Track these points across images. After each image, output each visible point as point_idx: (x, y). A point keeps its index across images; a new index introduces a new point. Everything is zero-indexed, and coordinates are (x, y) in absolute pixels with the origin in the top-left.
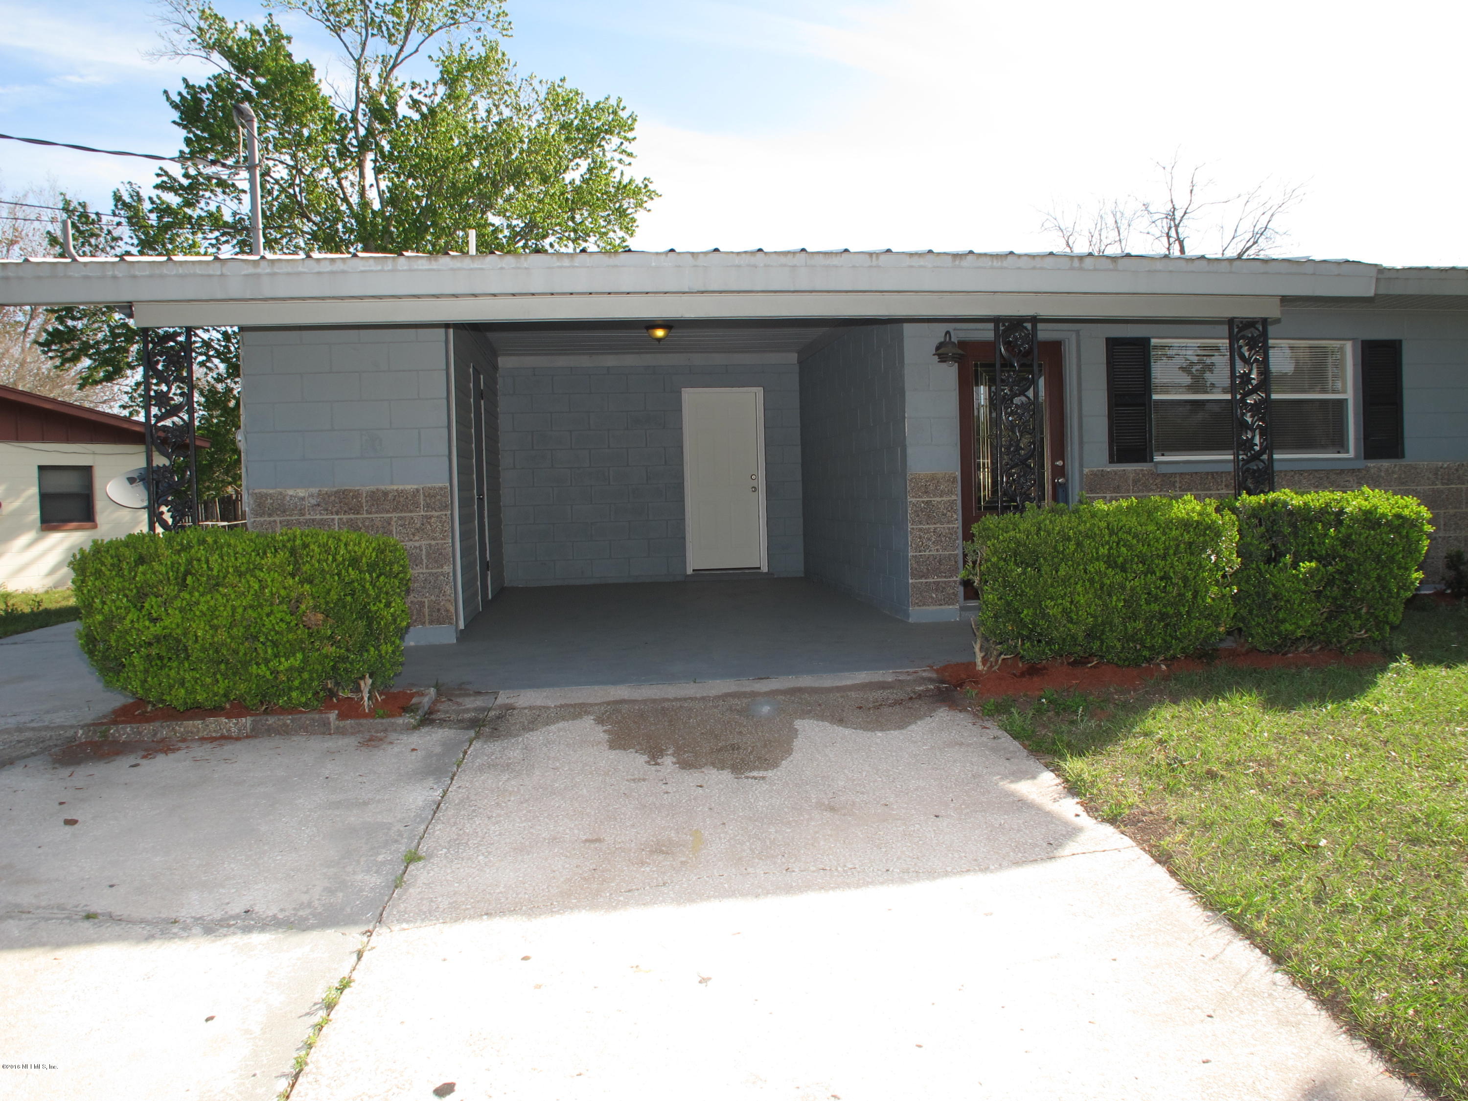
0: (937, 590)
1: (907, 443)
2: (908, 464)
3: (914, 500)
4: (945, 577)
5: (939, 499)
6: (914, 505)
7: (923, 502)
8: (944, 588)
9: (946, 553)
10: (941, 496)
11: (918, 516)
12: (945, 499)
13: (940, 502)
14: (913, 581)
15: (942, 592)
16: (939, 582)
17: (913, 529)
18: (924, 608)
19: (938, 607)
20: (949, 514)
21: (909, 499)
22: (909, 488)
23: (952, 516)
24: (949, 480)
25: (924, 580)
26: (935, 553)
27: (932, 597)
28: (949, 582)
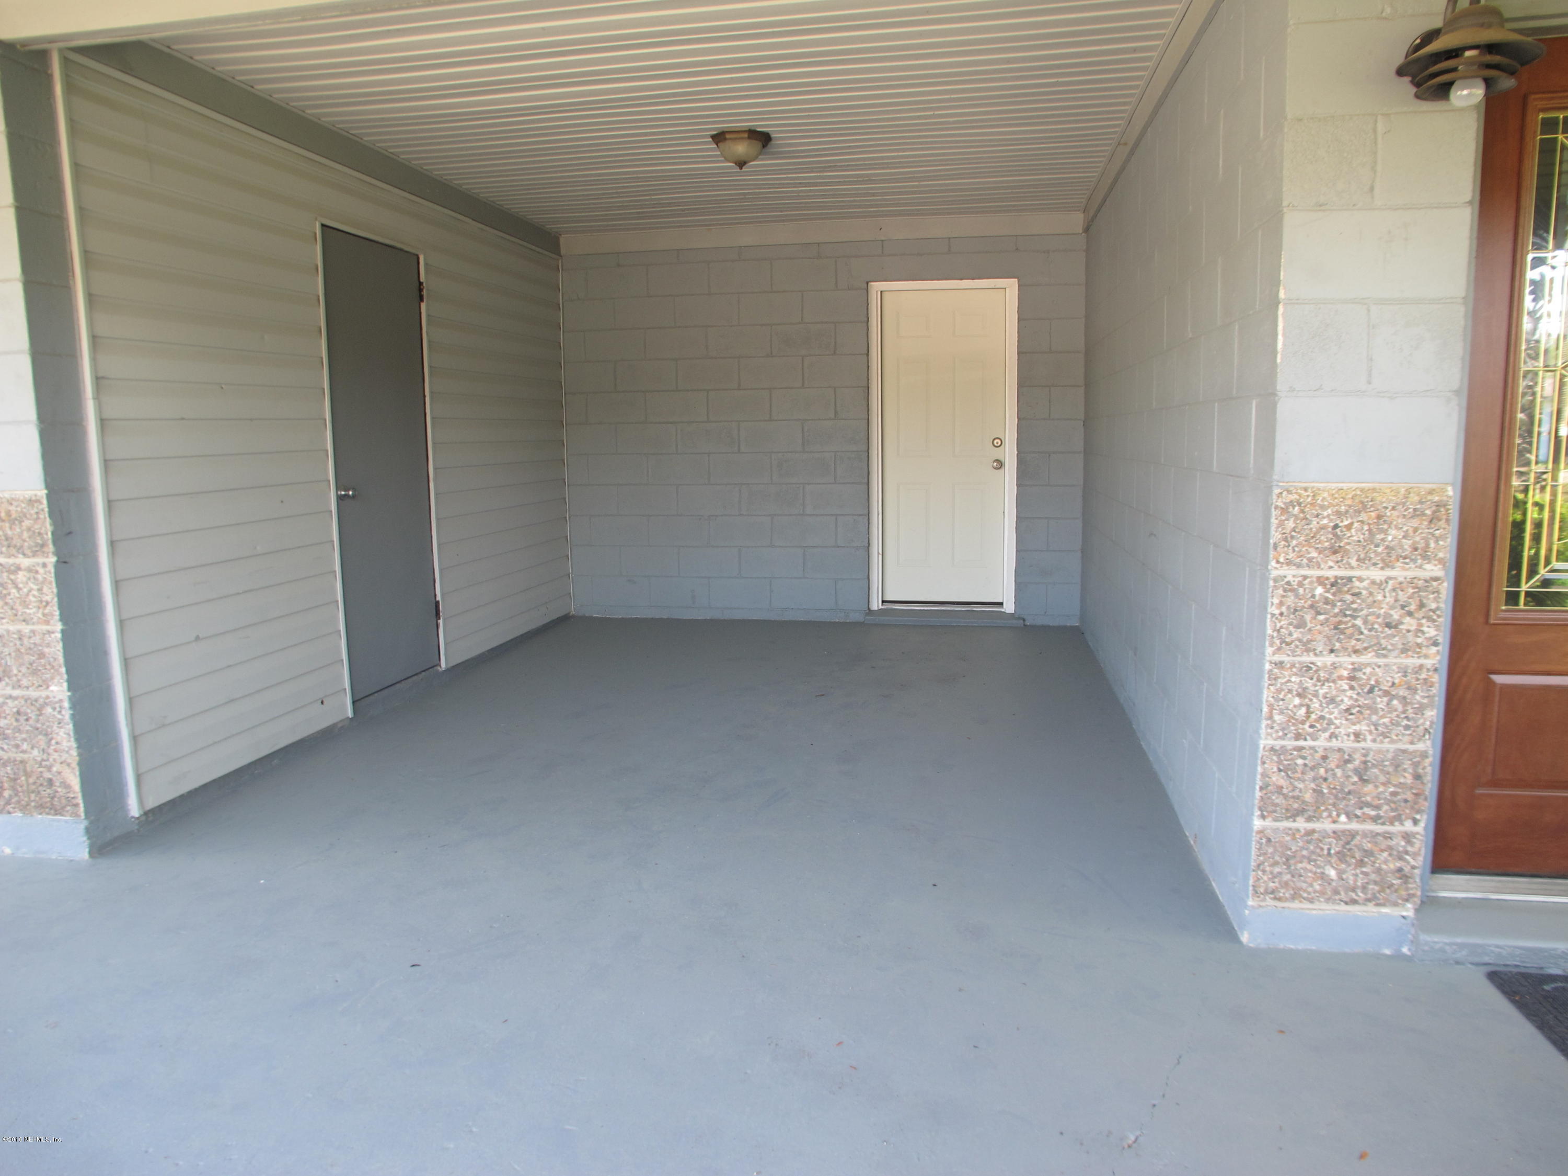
0: (1341, 856)
1: (1282, 386)
2: (1279, 454)
3: (1290, 573)
4: (1375, 819)
5: (1377, 574)
6: (1289, 588)
7: (1321, 581)
8: (1368, 853)
9: (1386, 745)
10: (1387, 565)
11: (1301, 625)
12: (1399, 573)
13: (1381, 585)
14: (1268, 823)
15: (1361, 863)
16: (1353, 835)
17: (1280, 665)
18: (1296, 905)
19: (1343, 907)
20: (1409, 623)
21: (1275, 570)
22: (1275, 536)
23: (1419, 631)
24: (1418, 514)
25: (1301, 824)
26: (1348, 744)
27: (1323, 877)
28: (1388, 836)
